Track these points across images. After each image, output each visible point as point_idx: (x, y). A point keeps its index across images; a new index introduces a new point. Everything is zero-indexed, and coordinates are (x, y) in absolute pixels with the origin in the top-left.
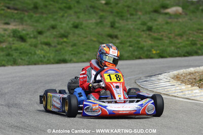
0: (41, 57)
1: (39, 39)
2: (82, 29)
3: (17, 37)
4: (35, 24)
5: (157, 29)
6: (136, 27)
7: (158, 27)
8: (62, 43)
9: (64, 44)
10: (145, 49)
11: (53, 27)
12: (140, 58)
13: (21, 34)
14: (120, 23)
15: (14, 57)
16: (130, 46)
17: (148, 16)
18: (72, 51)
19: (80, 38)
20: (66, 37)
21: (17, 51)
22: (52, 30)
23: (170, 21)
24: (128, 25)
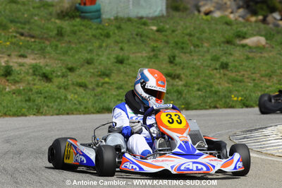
0: (75, 104)
1: (69, 78)
2: (130, 65)
3: (39, 75)
4: (63, 58)
5: (235, 67)
6: (205, 64)
7: (237, 64)
8: (103, 83)
9: (106, 86)
10: (221, 94)
11: (89, 62)
12: (216, 107)
13: (44, 71)
14: (182, 58)
15: (36, 103)
16: (199, 90)
17: (218, 48)
18: (118, 95)
19: (127, 78)
20: (108, 76)
21: (39, 95)
22: (87, 66)
23: (251, 55)
24: (193, 60)
